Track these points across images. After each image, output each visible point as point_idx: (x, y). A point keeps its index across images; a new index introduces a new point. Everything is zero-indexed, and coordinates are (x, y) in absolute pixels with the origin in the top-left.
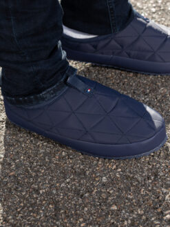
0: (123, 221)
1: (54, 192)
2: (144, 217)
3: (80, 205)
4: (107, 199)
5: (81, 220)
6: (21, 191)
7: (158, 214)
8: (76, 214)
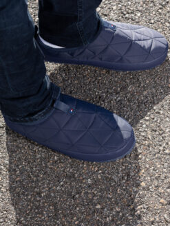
0: (105, 218)
1: (52, 194)
2: (121, 214)
3: (73, 205)
4: (92, 199)
5: (75, 218)
6: (27, 195)
7: (131, 210)
8: (71, 214)
